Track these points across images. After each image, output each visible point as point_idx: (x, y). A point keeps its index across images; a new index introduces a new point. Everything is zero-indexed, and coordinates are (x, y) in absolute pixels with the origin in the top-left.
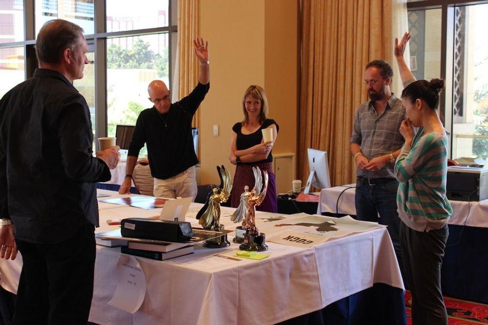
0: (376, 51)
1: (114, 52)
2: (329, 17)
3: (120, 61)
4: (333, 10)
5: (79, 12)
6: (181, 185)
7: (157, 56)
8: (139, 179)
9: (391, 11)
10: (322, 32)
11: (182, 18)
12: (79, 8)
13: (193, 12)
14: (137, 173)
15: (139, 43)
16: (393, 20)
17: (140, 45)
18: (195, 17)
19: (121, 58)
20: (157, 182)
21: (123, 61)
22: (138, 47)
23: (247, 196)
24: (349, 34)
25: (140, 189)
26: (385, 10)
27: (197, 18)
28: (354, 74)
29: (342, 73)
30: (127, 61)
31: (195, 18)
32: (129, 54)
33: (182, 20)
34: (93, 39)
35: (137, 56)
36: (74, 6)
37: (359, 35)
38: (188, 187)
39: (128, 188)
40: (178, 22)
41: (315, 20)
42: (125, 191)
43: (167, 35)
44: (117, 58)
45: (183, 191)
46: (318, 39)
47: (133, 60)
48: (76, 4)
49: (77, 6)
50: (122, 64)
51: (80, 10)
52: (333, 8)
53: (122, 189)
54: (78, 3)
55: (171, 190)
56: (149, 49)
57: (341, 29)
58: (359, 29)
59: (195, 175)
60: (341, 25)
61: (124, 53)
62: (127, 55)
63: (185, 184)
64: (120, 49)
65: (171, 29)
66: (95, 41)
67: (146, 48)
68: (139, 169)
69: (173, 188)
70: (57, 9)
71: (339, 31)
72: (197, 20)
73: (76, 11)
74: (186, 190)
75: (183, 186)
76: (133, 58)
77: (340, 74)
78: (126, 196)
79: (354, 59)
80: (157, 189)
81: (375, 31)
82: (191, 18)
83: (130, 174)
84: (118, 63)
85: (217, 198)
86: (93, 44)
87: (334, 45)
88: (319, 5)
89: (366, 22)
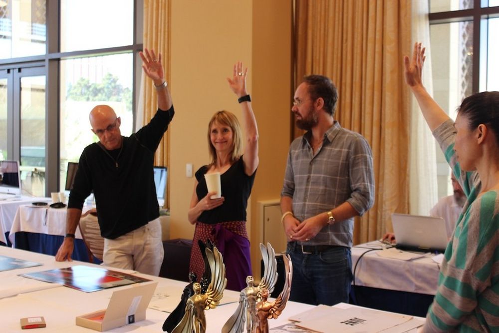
0: (392, 72)
1: (82, 85)
2: (331, 30)
3: (89, 95)
4: (337, 23)
5: (35, 34)
6: (142, 247)
7: (126, 90)
8: (89, 233)
9: (410, 23)
10: (322, 49)
11: (149, 33)
12: (35, 30)
13: (162, 26)
14: (87, 226)
15: (108, 77)
16: (413, 34)
17: (110, 79)
18: (164, 32)
19: (90, 92)
20: (107, 244)
21: (92, 95)
22: (107, 81)
23: (250, 294)
24: (357, 50)
25: (91, 246)
26: (403, 22)
27: (166, 33)
28: (363, 101)
29: (348, 100)
30: (96, 94)
31: (164, 34)
32: (98, 88)
33: (149, 36)
34: (44, 60)
35: (106, 90)
36: (30, 28)
37: (370, 52)
38: (150, 250)
39: (68, 254)
40: (144, 38)
41: (313, 35)
42: (64, 256)
43: (131, 55)
44: (86, 91)
45: (144, 255)
46: (318, 58)
47: (102, 94)
48: (32, 26)
49: (34, 28)
50: (91, 98)
51: (37, 32)
52: (337, 19)
53: (60, 254)
54: (34, 24)
55: (127, 255)
56: (118, 83)
57: (347, 46)
58: (370, 45)
59: (160, 233)
60: (347, 40)
61: (93, 87)
62: (96, 89)
63: (146, 247)
64: (88, 83)
65: (136, 48)
66: (47, 63)
67: (114, 81)
68: (90, 221)
69: (130, 252)
70: (11, 31)
71: (344, 47)
72: (166, 37)
73: (32, 34)
74: (147, 254)
75: (144, 249)
76: (102, 91)
77: (345, 101)
78: (66, 264)
79: (363, 82)
80: (107, 254)
81: (390, 47)
82: (159, 34)
83: (71, 233)
84: (86, 96)
85: (199, 302)
86: (44, 66)
87: (337, 66)
88: (319, 16)
89: (378, 36)
